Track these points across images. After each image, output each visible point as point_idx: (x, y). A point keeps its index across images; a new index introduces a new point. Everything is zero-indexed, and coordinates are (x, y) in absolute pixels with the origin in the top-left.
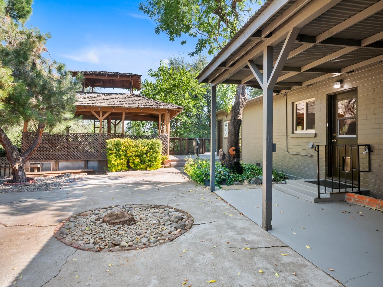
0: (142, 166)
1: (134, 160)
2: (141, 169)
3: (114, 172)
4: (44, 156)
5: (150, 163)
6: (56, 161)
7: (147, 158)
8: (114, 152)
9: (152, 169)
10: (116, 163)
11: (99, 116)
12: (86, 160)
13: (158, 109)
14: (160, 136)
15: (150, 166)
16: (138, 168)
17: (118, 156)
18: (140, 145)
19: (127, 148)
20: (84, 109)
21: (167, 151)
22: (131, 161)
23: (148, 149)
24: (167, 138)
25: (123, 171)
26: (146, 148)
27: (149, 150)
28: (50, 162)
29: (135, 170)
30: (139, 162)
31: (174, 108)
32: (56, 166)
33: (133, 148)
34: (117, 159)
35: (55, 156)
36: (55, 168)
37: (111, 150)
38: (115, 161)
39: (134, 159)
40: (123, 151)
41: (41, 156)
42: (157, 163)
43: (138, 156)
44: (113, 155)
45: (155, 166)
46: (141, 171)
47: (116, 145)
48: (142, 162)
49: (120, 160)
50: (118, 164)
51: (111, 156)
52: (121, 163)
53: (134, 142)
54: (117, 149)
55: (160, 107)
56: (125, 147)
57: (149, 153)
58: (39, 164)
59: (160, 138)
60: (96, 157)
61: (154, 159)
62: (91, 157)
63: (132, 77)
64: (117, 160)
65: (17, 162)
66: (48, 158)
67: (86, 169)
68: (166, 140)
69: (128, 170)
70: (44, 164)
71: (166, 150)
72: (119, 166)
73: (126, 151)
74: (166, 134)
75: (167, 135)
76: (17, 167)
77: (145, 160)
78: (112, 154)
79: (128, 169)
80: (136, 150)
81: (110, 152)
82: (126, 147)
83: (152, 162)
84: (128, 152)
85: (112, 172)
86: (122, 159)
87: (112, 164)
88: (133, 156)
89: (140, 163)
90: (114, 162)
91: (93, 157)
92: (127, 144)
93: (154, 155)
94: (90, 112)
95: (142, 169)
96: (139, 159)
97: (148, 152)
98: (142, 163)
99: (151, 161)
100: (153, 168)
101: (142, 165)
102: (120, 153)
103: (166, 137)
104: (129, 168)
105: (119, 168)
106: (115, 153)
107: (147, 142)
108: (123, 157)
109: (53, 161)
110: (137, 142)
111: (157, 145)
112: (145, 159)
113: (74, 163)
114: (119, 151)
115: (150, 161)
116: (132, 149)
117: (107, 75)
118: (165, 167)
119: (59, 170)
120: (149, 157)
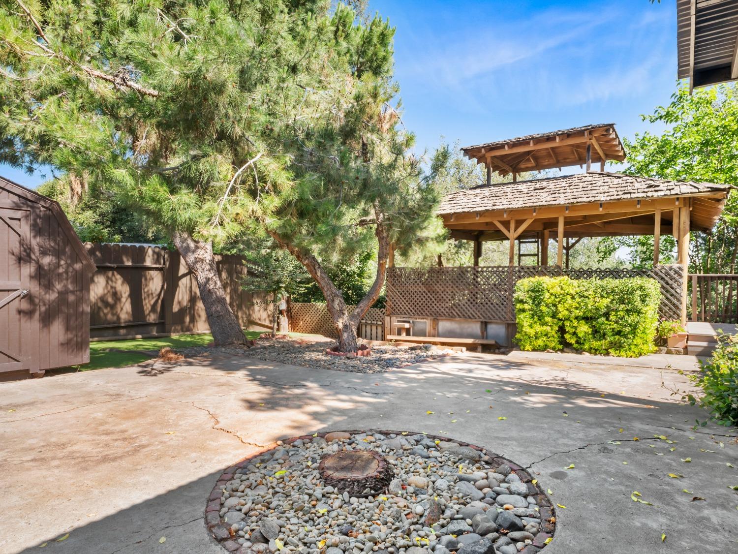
0: (596, 344)
1: (576, 328)
2: (594, 351)
3: (528, 351)
4: (416, 309)
5: (617, 337)
6: (434, 320)
7: (610, 325)
8: (526, 306)
9: (623, 353)
10: (532, 332)
11: (509, 231)
12: (484, 320)
13: (648, 199)
14: (657, 270)
15: (618, 346)
16: (586, 346)
17: (538, 316)
18: (591, 292)
19: (557, 300)
20: (477, 218)
21: (680, 310)
22: (567, 329)
23: (611, 302)
24: (680, 276)
25: (548, 352)
26: (606, 301)
27: (615, 306)
28: (425, 320)
29: (579, 351)
30: (589, 334)
31: (701, 192)
32: (434, 329)
33: (573, 298)
34: (535, 322)
35: (433, 309)
36: (432, 331)
37: (522, 302)
38: (531, 326)
39: (576, 324)
40: (547, 306)
41: (411, 309)
42: (637, 341)
43: (587, 319)
44: (525, 314)
45: (632, 347)
46: (593, 356)
47: (533, 291)
48: (597, 333)
49: (542, 325)
50: (537, 333)
51: (522, 316)
52: (544, 333)
53: (576, 285)
54: (534, 301)
55: (655, 194)
56: (553, 297)
57: (613, 313)
58: (409, 322)
59: (656, 274)
60: (502, 315)
61: (628, 329)
62: (492, 315)
63: (590, 133)
64: (534, 326)
65: (340, 317)
66: (422, 313)
67: (483, 338)
68: (676, 281)
69: (562, 351)
70: (416, 324)
71: (677, 307)
72: (540, 340)
73: (555, 305)
74: (675, 266)
75: (680, 268)
76: (341, 326)
77: (603, 329)
78: (524, 311)
79: (561, 347)
80: (579, 304)
81: (519, 306)
82: (556, 297)
83: (625, 336)
84: (560, 307)
85: (524, 350)
86: (546, 324)
87: (523, 334)
88: (572, 319)
89: (590, 336)
90: (526, 329)
91: (497, 315)
92: (559, 289)
93: (630, 319)
94: (492, 224)
95: (596, 350)
96: (587, 327)
97: (613, 310)
98: (597, 335)
99: (622, 334)
100: (626, 351)
101: (597, 341)
102: (541, 310)
103: (676, 272)
104: (565, 346)
105: (540, 342)
106: (530, 310)
107: (610, 286)
108: (548, 319)
109: (429, 318)
110: (583, 286)
111: (639, 292)
112: (603, 327)
113: (463, 325)
114: (538, 305)
115: (619, 333)
116: (569, 301)
117: (532, 141)
118: (669, 352)
119: (439, 336)
120: (617, 322)
